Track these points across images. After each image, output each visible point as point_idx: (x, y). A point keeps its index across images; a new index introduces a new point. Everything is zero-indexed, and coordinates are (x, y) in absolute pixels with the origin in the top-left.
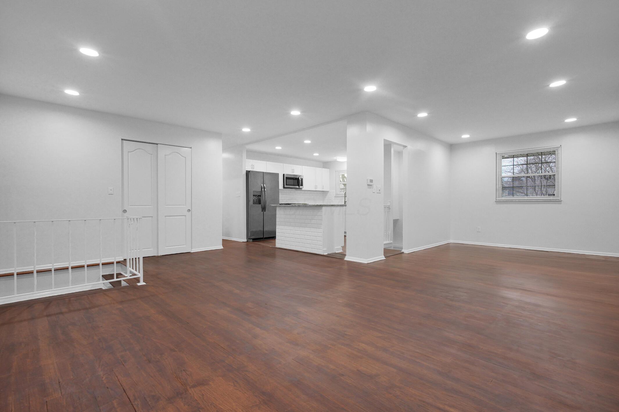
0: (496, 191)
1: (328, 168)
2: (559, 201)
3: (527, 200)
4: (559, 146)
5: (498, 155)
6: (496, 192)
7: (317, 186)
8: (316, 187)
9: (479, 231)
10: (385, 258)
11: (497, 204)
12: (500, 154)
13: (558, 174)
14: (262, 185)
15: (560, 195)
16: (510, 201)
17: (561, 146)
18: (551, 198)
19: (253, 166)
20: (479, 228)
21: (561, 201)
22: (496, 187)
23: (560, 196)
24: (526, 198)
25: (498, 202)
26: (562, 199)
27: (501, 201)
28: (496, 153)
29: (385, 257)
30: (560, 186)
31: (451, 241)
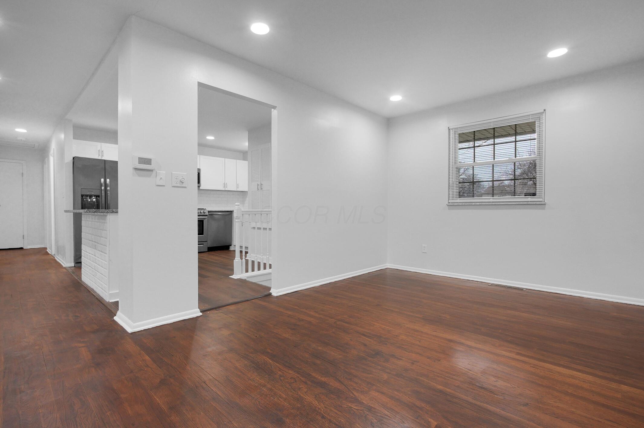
0: (449, 188)
1: (247, 161)
2: (542, 205)
3: (493, 202)
4: (542, 111)
5: (451, 131)
6: (449, 190)
7: (227, 184)
8: (225, 185)
9: (424, 251)
10: (201, 314)
11: (449, 209)
12: (454, 130)
13: (541, 159)
14: (102, 180)
15: (543, 194)
16: (467, 204)
17: (545, 110)
18: (530, 199)
19: (101, 152)
20: (424, 247)
21: (545, 204)
22: (449, 182)
23: (543, 196)
24: (491, 200)
25: (451, 206)
26: (545, 201)
27: (455, 204)
28: (449, 128)
29: (201, 312)
30: (543, 179)
31: (389, 265)
